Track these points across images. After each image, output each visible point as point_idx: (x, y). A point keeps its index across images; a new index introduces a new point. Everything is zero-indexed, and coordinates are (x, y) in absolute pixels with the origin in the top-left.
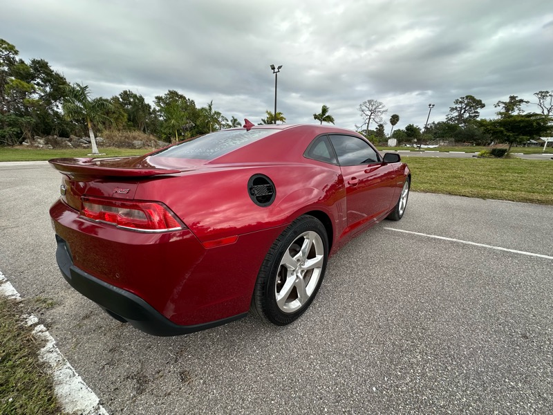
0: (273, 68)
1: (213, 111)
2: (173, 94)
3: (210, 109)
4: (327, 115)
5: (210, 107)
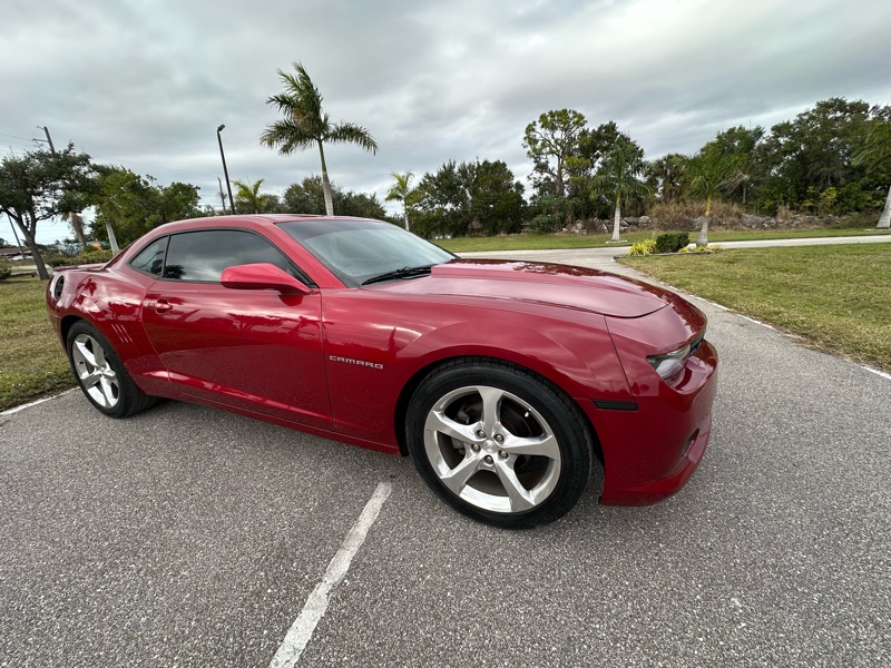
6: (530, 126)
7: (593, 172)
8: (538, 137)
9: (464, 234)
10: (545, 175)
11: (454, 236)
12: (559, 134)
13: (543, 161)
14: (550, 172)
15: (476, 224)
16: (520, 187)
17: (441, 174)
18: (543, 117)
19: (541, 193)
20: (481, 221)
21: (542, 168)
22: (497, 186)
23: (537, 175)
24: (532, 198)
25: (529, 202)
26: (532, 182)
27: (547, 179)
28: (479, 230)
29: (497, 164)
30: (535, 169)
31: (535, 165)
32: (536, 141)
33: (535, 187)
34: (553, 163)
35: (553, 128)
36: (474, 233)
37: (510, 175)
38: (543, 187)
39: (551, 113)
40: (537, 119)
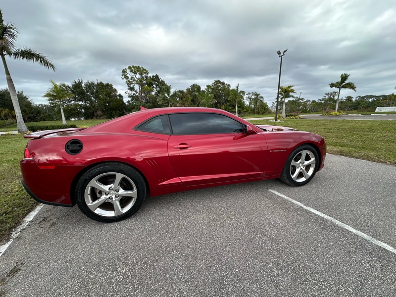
0: (279, 53)
1: (239, 91)
2: (218, 82)
3: (238, 89)
4: (347, 82)
5: (237, 88)
6: (123, 70)
7: (153, 93)
8: (128, 75)
9: (92, 118)
10: (134, 92)
11: (86, 119)
12: (138, 76)
13: (132, 86)
14: (136, 92)
15: (100, 113)
16: (121, 96)
17: (74, 86)
18: (130, 68)
19: (132, 100)
20: (103, 111)
21: (132, 89)
22: (109, 95)
23: (129, 92)
24: (127, 102)
25: (126, 103)
26: (127, 95)
27: (134, 94)
28: (101, 116)
29: (108, 85)
30: (128, 89)
31: (128, 88)
32: (128, 77)
33: (129, 97)
34: (137, 87)
35: (135, 73)
36: (98, 117)
37: (115, 91)
38: (133, 97)
39: (133, 66)
40: (127, 68)
